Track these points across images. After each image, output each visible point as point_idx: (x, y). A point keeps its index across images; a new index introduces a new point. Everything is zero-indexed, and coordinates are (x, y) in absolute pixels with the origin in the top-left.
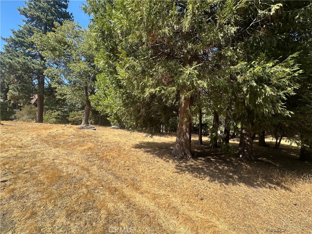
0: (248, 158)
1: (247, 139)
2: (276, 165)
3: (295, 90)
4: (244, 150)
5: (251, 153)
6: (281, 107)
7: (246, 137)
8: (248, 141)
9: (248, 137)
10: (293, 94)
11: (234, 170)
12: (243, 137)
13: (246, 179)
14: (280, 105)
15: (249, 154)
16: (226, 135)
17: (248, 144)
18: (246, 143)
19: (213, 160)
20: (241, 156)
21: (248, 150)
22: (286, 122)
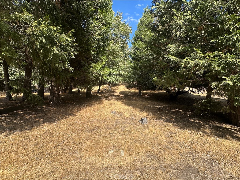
0: (56, 103)
1: (56, 89)
2: (74, 104)
3: (75, 55)
4: (53, 98)
5: (59, 99)
6: (67, 64)
7: (55, 88)
8: (56, 91)
9: (56, 88)
10: (74, 57)
11: (42, 115)
12: (53, 88)
13: (51, 118)
14: (67, 63)
15: (57, 100)
16: (40, 88)
17: (56, 93)
18: (55, 92)
19: (22, 112)
20: (51, 103)
21: (56, 97)
22: (76, 76)
